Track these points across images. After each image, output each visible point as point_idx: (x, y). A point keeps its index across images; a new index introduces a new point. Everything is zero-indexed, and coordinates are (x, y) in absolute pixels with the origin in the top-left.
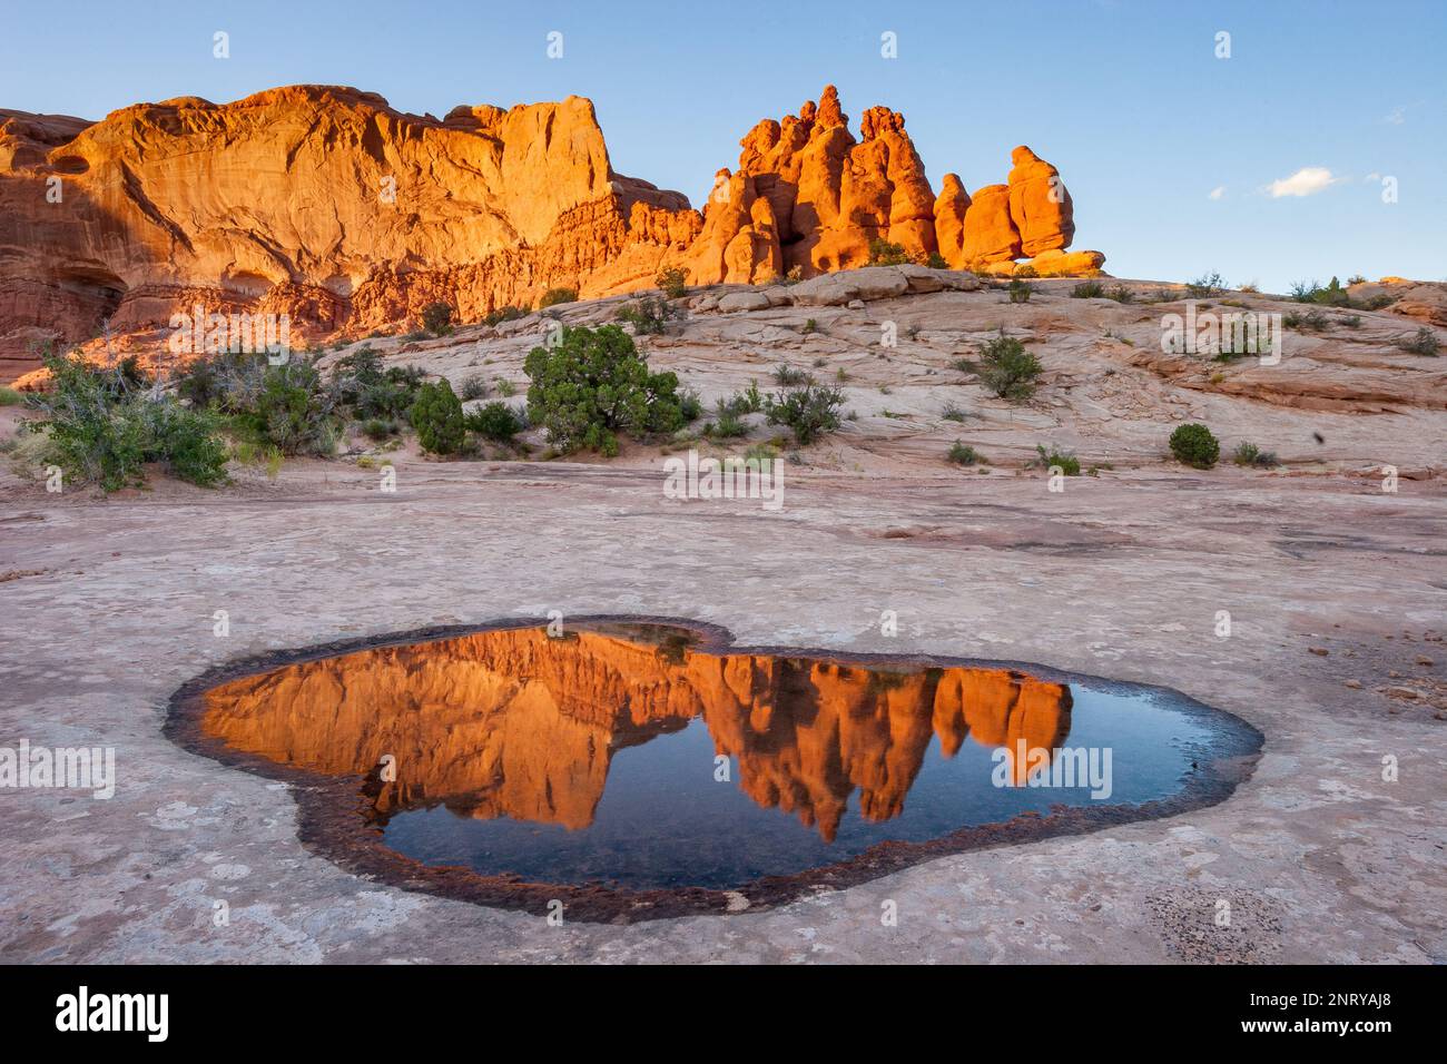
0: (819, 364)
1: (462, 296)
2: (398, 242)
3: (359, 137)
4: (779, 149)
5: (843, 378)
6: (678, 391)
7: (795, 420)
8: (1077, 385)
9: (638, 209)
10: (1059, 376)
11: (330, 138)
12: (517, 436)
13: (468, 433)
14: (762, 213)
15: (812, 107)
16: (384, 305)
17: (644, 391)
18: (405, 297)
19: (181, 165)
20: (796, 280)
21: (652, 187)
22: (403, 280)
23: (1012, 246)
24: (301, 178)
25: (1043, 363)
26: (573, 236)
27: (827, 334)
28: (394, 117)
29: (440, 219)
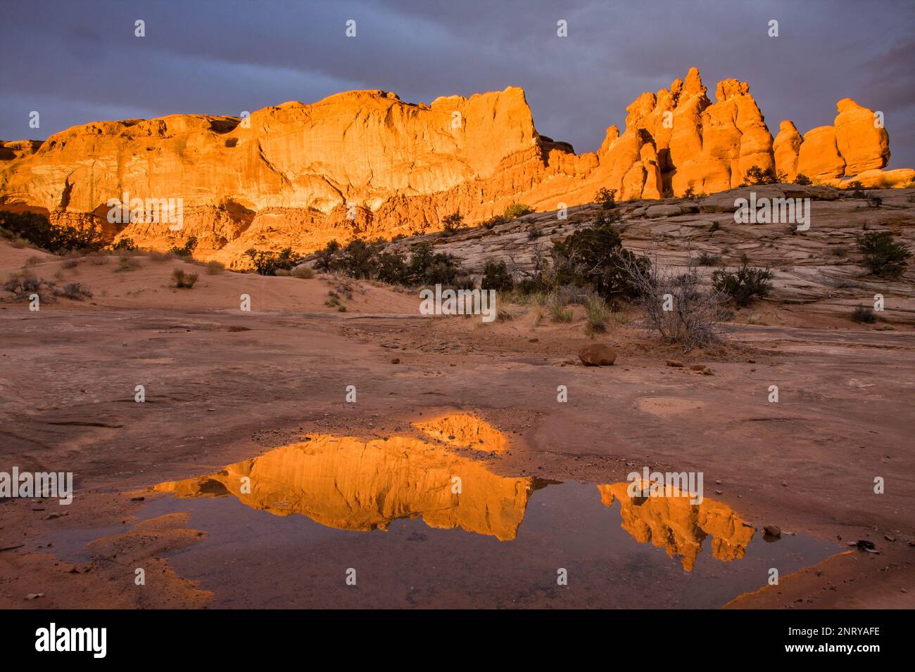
2: (404, 179)
3: (383, 119)
9: (554, 154)
11: (367, 120)
16: (395, 216)
18: (407, 211)
21: (552, 140)
22: (406, 201)
24: (350, 143)
26: (510, 171)
28: (402, 106)
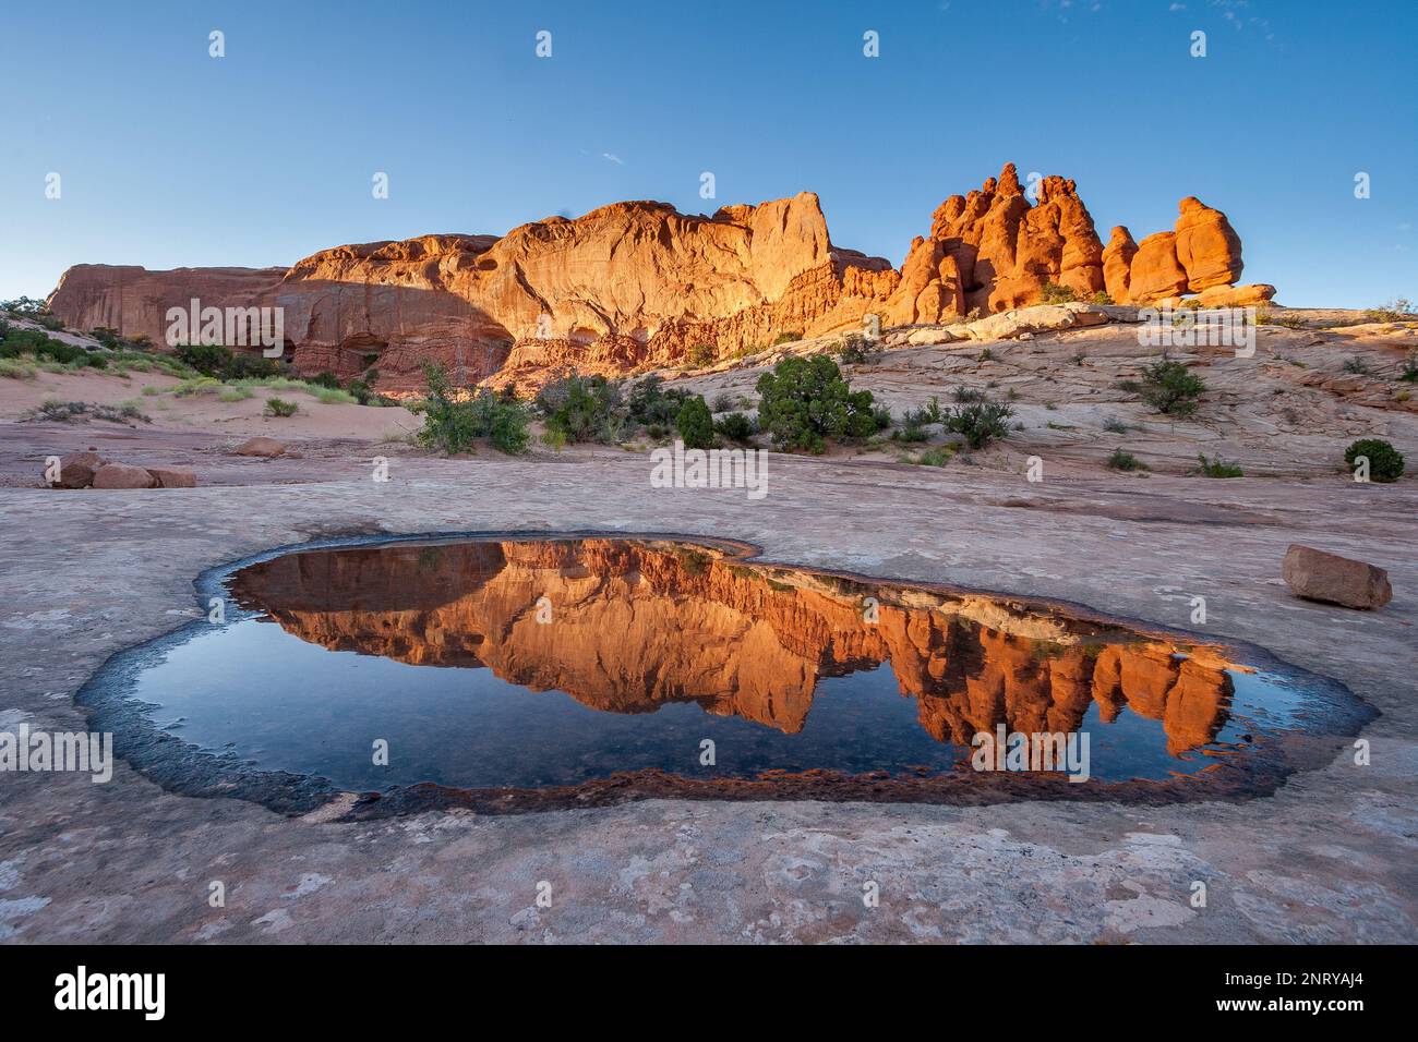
0: (992, 385)
1: (721, 340)
2: (679, 303)
3: (656, 234)
4: (964, 218)
5: (1013, 396)
6: (872, 406)
7: (969, 429)
8: (1243, 402)
9: (850, 271)
10: (1223, 395)
11: (638, 236)
12: (750, 438)
13: (715, 435)
14: (948, 268)
15: (994, 183)
16: (669, 348)
17: (845, 405)
18: (682, 341)
19: (548, 261)
20: (974, 319)
21: (862, 255)
22: (682, 330)
23: (1179, 284)
24: (619, 264)
25: (1207, 383)
26: (801, 294)
27: (1000, 361)
28: (679, 218)
29: (708, 287)
